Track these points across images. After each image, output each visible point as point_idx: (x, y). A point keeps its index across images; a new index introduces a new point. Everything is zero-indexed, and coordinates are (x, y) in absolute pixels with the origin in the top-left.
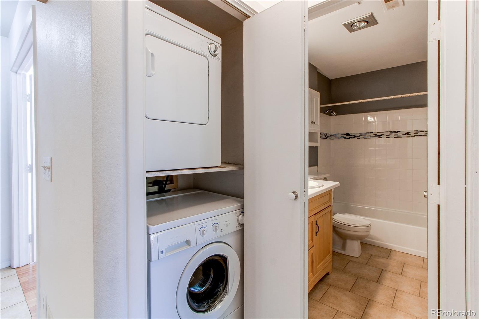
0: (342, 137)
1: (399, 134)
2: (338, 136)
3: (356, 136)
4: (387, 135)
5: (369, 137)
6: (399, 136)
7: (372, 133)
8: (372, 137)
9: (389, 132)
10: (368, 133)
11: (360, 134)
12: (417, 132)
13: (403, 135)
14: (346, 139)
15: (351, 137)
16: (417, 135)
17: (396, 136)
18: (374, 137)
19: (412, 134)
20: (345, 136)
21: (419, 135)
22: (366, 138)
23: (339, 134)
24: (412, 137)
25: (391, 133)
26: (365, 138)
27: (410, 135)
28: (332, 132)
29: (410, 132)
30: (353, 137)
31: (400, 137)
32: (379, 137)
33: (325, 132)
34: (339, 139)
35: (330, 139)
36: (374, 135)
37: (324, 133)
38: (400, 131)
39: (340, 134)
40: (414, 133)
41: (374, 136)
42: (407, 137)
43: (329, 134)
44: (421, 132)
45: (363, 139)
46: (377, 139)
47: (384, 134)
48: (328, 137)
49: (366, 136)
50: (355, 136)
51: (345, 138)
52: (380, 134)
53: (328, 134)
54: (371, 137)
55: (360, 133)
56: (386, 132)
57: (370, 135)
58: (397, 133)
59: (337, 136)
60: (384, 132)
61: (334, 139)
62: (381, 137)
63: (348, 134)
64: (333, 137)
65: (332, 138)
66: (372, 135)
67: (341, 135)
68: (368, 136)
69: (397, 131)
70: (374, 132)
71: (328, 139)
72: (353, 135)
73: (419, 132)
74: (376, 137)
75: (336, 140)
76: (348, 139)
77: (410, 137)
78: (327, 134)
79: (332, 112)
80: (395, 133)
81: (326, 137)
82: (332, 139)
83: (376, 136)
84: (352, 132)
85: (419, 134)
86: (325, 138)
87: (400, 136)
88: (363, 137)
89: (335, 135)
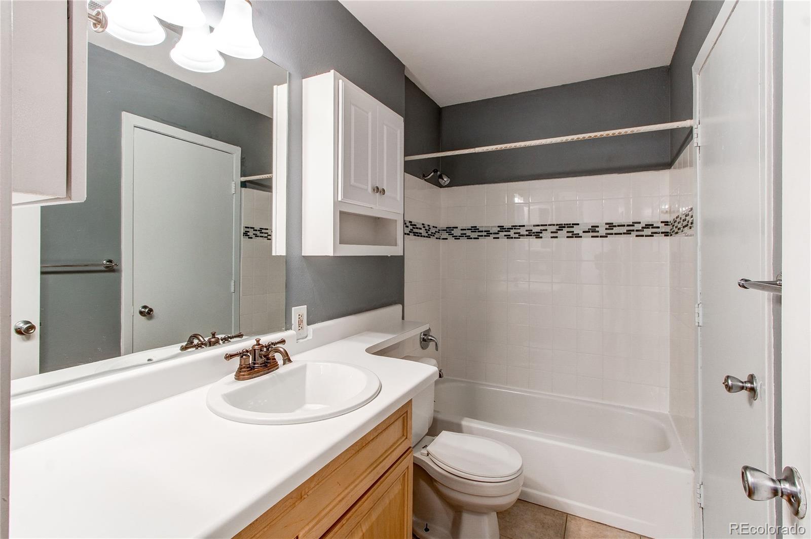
0: (463, 235)
1: (576, 230)
2: (457, 232)
3: (491, 234)
4: (552, 232)
5: (517, 236)
6: (576, 234)
7: (524, 226)
8: (523, 235)
9: (557, 225)
10: (514, 227)
11: (499, 229)
12: (611, 226)
13: (584, 232)
14: (471, 238)
15: (482, 236)
16: (612, 234)
17: (570, 235)
18: (527, 235)
19: (602, 231)
20: (468, 233)
21: (615, 234)
22: (512, 238)
23: (457, 228)
24: (601, 237)
25: (561, 227)
26: (508, 237)
27: (598, 232)
28: (443, 225)
29: (598, 227)
30: (485, 236)
31: (578, 236)
32: (538, 235)
33: (426, 223)
34: (457, 238)
35: (439, 239)
36: (527, 231)
37: (423, 224)
38: (578, 224)
39: (460, 228)
40: (606, 229)
41: (527, 233)
42: (592, 237)
43: (436, 227)
44: (619, 226)
45: (506, 240)
46: (533, 240)
47: (546, 230)
48: (433, 234)
49: (512, 233)
50: (488, 234)
51: (469, 238)
52: (538, 229)
53: (433, 227)
54: (521, 235)
55: (499, 227)
56: (549, 225)
57: (518, 231)
58: (573, 227)
59: (453, 232)
60: (546, 225)
61: (447, 239)
62: (541, 235)
63: (474, 229)
64: (445, 235)
65: (442, 237)
66: (523, 231)
67: (462, 230)
68: (515, 233)
69: (573, 224)
70: (527, 226)
71: (433, 239)
72: (485, 231)
73: (615, 226)
74: (531, 235)
75: (451, 240)
76: (474, 238)
77: (597, 237)
78: (431, 227)
79: (441, 177)
80: (568, 227)
81: (430, 233)
82: (443, 239)
83: (530, 233)
84: (483, 223)
85: (616, 230)
86: (427, 235)
87: (578, 234)
88: (505, 236)
89: (449, 230)
